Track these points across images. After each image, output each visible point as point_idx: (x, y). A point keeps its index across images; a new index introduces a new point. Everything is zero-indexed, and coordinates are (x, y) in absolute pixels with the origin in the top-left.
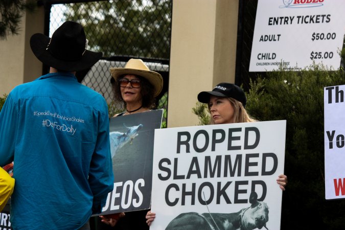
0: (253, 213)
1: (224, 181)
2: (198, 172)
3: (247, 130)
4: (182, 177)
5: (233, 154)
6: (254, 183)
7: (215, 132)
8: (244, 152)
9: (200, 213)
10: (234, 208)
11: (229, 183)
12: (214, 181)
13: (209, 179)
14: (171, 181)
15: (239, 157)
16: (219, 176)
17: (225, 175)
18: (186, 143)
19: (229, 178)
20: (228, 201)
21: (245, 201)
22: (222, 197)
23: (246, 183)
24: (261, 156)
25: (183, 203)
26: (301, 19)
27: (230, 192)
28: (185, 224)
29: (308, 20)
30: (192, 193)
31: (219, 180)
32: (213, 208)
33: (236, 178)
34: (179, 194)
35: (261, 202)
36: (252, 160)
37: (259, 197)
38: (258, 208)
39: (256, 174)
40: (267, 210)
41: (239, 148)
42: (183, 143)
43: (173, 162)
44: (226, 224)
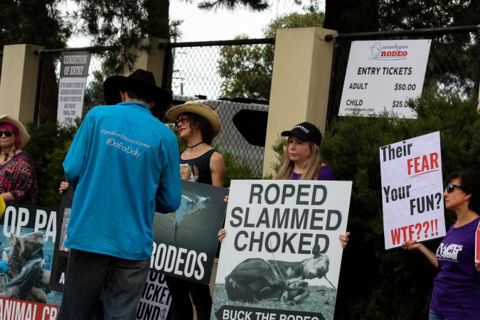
0: (315, 263)
1: (290, 232)
2: (267, 222)
3: (316, 187)
4: (252, 226)
5: (301, 208)
6: (318, 236)
7: (286, 186)
8: (311, 207)
10: (297, 258)
11: (294, 235)
12: (281, 232)
13: (276, 230)
14: (242, 228)
15: (306, 212)
16: (286, 227)
17: (292, 227)
18: (259, 195)
19: (295, 230)
20: (293, 251)
21: (308, 252)
22: (287, 247)
23: (310, 235)
24: (326, 212)
25: (251, 249)
26: (386, 70)
27: (296, 242)
28: (251, 269)
29: (392, 71)
30: (260, 241)
31: (286, 231)
32: (279, 256)
33: (301, 231)
34: (248, 241)
35: (323, 254)
36: (317, 215)
37: (322, 249)
38: (320, 260)
39: (320, 228)
40: (327, 262)
41: (306, 203)
42: (256, 194)
43: (244, 211)
44: (289, 272)
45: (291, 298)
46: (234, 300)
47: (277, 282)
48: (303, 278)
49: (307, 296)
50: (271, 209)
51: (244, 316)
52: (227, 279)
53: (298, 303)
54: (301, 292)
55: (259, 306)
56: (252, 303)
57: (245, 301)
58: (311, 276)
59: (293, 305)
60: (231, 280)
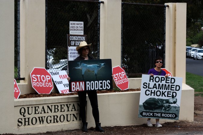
0: (173, 100)
1: (164, 91)
2: (156, 87)
4: (151, 88)
5: (167, 84)
6: (173, 92)
7: (162, 78)
8: (170, 84)
9: (156, 98)
10: (167, 98)
11: (165, 92)
12: (161, 90)
13: (159, 90)
14: (147, 89)
15: (169, 85)
16: (163, 89)
17: (165, 89)
18: (153, 79)
19: (166, 90)
20: (165, 96)
21: (170, 97)
22: (163, 95)
23: (171, 92)
24: (175, 86)
25: (151, 95)
27: (166, 94)
30: (154, 93)
31: (163, 90)
32: (160, 97)
33: (168, 90)
34: (150, 93)
36: (172, 86)
37: (175, 96)
39: (174, 90)
40: (176, 100)
41: (169, 83)
42: (152, 79)
43: (148, 84)
44: (164, 102)
45: (165, 109)
46: (146, 110)
47: (160, 105)
48: (169, 104)
49: (171, 109)
50: (157, 84)
51: (150, 114)
52: (143, 103)
53: (168, 110)
54: (168, 107)
55: (155, 111)
56: (153, 110)
57: (150, 110)
58: (172, 103)
59: (166, 111)
60: (145, 104)
